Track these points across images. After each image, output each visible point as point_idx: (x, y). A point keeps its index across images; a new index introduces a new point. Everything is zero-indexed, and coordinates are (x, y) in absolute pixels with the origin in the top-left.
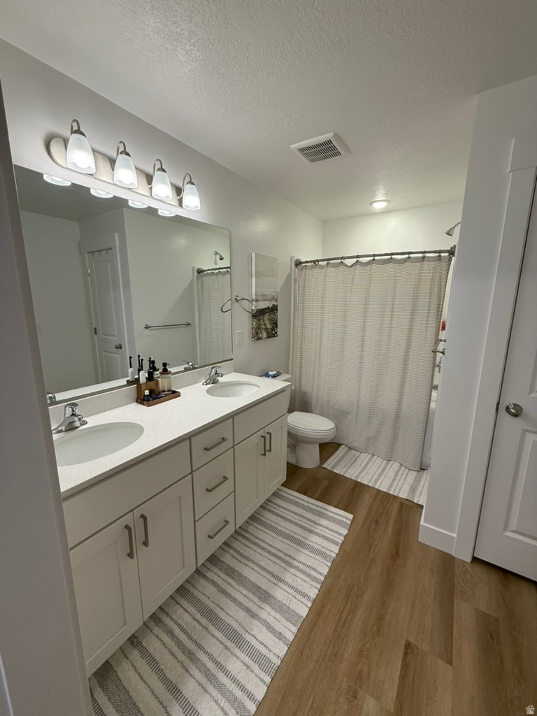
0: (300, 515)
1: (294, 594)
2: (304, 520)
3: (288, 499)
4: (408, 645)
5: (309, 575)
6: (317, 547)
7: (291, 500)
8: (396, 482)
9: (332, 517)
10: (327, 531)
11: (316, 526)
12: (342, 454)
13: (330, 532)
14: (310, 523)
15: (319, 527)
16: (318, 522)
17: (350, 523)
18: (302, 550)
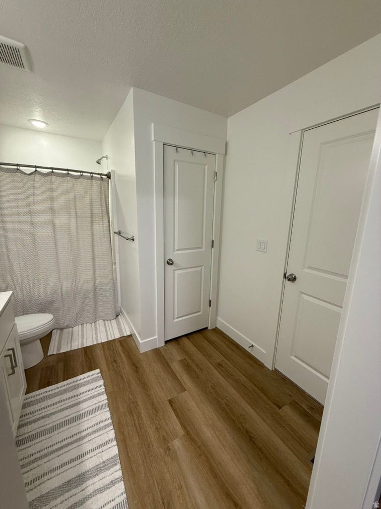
0: (60, 402)
1: (100, 450)
2: (66, 402)
3: (37, 400)
4: (170, 401)
5: (100, 429)
6: (91, 408)
7: (41, 399)
8: (108, 332)
9: (87, 381)
10: (90, 392)
11: (79, 397)
12: (58, 337)
13: (93, 391)
14: (72, 399)
15: (81, 396)
16: (78, 393)
17: (100, 375)
18: (82, 420)
